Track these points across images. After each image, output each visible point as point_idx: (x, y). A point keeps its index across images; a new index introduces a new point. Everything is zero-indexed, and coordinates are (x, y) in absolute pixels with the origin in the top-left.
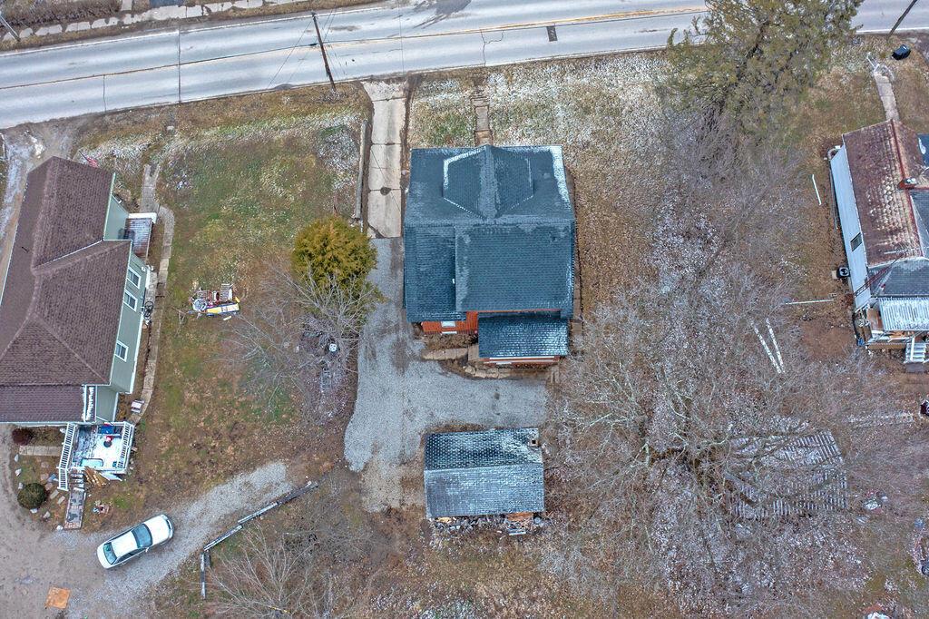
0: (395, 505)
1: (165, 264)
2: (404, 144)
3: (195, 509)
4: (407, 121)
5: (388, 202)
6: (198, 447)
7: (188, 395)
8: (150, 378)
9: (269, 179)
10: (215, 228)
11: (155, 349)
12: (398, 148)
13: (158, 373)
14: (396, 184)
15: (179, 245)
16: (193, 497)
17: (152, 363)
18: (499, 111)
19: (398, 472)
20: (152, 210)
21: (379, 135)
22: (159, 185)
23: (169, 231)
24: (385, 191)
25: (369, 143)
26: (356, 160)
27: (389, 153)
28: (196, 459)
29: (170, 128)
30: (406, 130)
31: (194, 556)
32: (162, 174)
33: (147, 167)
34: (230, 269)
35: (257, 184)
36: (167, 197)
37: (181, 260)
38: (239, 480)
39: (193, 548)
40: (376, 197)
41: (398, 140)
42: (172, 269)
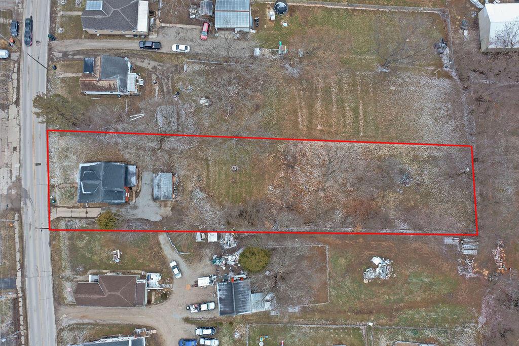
0: (170, 208)
1: (104, 271)
2: (72, 208)
3: (169, 257)
4: (65, 207)
5: (90, 212)
6: (154, 257)
7: (141, 261)
8: (136, 271)
9: (81, 244)
10: (95, 258)
11: (128, 271)
12: (73, 209)
13: (134, 269)
14: (85, 210)
15: (99, 267)
16: (166, 258)
17: (132, 271)
18: (64, 180)
19: (163, 207)
20: (88, 276)
21: (69, 215)
22: (80, 275)
23: (95, 271)
24: (87, 213)
25: (71, 217)
26: (77, 221)
27: (75, 212)
28: (157, 257)
29: (61, 277)
30: (68, 207)
31: (180, 256)
32: (77, 275)
33: (74, 280)
34: (107, 253)
35: (82, 248)
36: (85, 272)
37: (104, 267)
38: (163, 246)
39: (178, 256)
40: (88, 215)
41: (71, 209)
42: (106, 269)
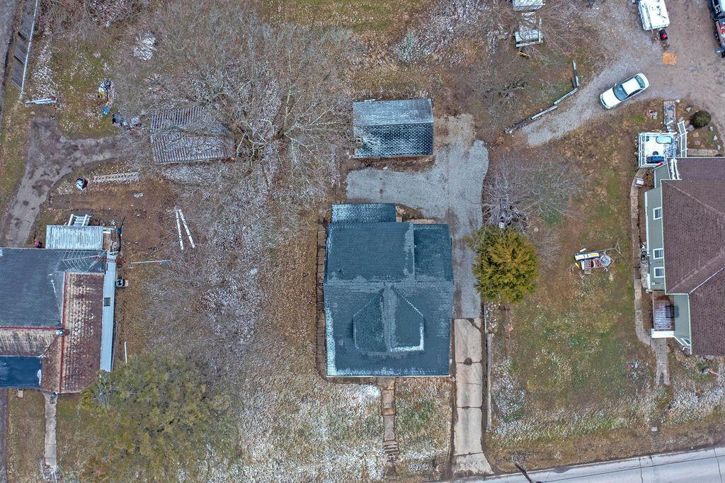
1: (638, 295)
2: (454, 407)
3: (588, 115)
4: (453, 431)
5: (466, 352)
6: (591, 156)
7: (604, 192)
8: (634, 204)
9: (564, 371)
10: (603, 326)
11: (634, 226)
12: (460, 403)
13: (629, 207)
14: (460, 367)
15: (629, 311)
16: (590, 123)
17: (634, 215)
18: (375, 435)
19: (450, 139)
20: (656, 340)
21: (475, 415)
22: (654, 365)
23: (639, 323)
24: (468, 362)
25: (483, 408)
26: (493, 387)
27: (467, 399)
28: (591, 148)
29: (654, 429)
30: (454, 421)
31: (584, 85)
32: (653, 375)
33: (667, 382)
34: (586, 290)
36: (644, 352)
37: (625, 298)
38: (559, 134)
39: (585, 91)
40: (476, 357)
41: (460, 411)
42: (632, 291)
